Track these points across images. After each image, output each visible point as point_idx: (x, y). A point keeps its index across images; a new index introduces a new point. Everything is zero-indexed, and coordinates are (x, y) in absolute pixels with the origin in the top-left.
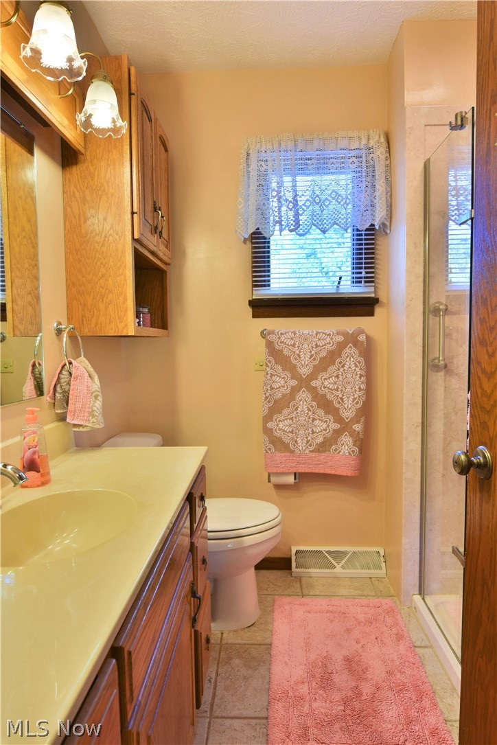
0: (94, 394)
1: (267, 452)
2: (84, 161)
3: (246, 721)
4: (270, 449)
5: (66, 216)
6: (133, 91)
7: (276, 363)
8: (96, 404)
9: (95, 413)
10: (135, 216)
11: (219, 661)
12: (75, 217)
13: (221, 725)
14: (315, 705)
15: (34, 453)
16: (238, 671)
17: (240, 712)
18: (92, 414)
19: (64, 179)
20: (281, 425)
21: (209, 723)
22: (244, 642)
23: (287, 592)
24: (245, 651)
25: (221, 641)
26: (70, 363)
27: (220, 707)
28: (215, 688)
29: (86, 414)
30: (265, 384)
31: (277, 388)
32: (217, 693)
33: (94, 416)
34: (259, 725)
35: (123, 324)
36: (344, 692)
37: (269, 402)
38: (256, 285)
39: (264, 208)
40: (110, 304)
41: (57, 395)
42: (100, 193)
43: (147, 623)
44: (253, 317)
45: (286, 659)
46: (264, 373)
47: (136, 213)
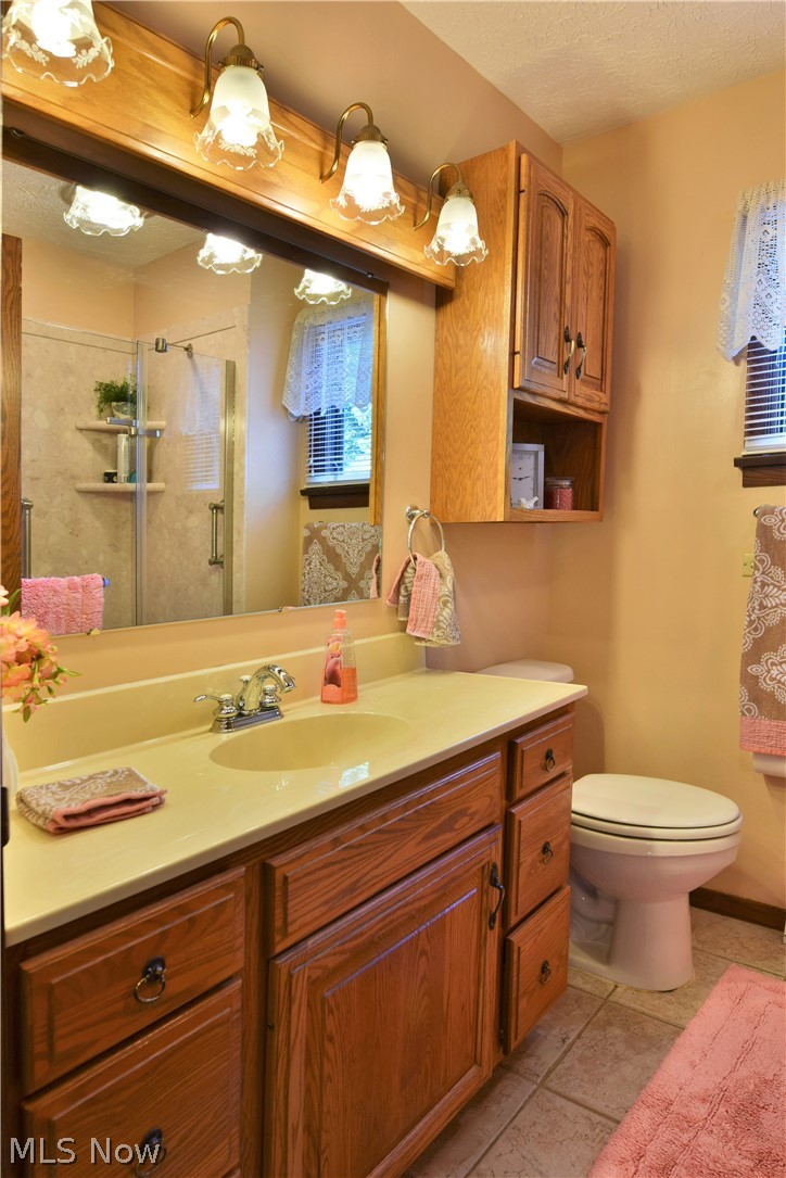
0: (443, 599)
1: (743, 714)
2: (460, 296)
3: (586, 1112)
4: (749, 711)
5: (436, 369)
6: (522, 188)
7: (773, 563)
8: (444, 613)
9: (441, 624)
10: (517, 357)
11: (591, 1020)
12: (445, 370)
13: (549, 1101)
14: (704, 1138)
15: (337, 663)
16: (611, 1044)
17: (585, 1097)
18: (437, 625)
19: (437, 322)
20: (774, 672)
21: (535, 1091)
22: (643, 1009)
23: (759, 964)
24: (639, 1023)
25: (608, 996)
26: (415, 559)
27: (559, 1079)
28: (566, 1052)
29: (430, 625)
30: (751, 599)
31: (772, 607)
32: (565, 1060)
33: (439, 628)
34: (603, 1125)
35: (491, 506)
36: (767, 1145)
37: (756, 629)
38: (752, 432)
39: (768, 302)
40: (478, 479)
41: (401, 598)
42: (475, 333)
43: (336, 863)
44: (745, 485)
45: (696, 1058)
46: (750, 580)
47: (518, 353)
